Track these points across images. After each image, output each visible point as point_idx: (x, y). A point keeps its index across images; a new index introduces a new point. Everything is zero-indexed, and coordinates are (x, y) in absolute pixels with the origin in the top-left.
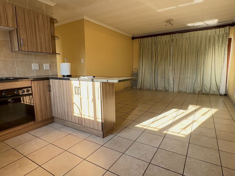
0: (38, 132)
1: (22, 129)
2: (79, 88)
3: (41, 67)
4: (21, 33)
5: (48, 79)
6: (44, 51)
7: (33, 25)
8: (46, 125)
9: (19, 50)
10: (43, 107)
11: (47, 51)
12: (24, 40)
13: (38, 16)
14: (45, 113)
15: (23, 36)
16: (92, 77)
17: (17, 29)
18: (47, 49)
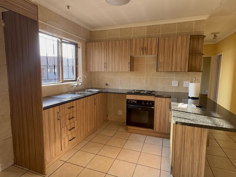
1: (144, 131)
3: (180, 84)
6: (178, 70)
7: (171, 48)
8: (163, 138)
9: (157, 71)
11: (182, 70)
12: (161, 63)
13: (177, 38)
14: (163, 127)
15: (161, 60)
16: (195, 106)
17: (157, 55)
18: (182, 68)
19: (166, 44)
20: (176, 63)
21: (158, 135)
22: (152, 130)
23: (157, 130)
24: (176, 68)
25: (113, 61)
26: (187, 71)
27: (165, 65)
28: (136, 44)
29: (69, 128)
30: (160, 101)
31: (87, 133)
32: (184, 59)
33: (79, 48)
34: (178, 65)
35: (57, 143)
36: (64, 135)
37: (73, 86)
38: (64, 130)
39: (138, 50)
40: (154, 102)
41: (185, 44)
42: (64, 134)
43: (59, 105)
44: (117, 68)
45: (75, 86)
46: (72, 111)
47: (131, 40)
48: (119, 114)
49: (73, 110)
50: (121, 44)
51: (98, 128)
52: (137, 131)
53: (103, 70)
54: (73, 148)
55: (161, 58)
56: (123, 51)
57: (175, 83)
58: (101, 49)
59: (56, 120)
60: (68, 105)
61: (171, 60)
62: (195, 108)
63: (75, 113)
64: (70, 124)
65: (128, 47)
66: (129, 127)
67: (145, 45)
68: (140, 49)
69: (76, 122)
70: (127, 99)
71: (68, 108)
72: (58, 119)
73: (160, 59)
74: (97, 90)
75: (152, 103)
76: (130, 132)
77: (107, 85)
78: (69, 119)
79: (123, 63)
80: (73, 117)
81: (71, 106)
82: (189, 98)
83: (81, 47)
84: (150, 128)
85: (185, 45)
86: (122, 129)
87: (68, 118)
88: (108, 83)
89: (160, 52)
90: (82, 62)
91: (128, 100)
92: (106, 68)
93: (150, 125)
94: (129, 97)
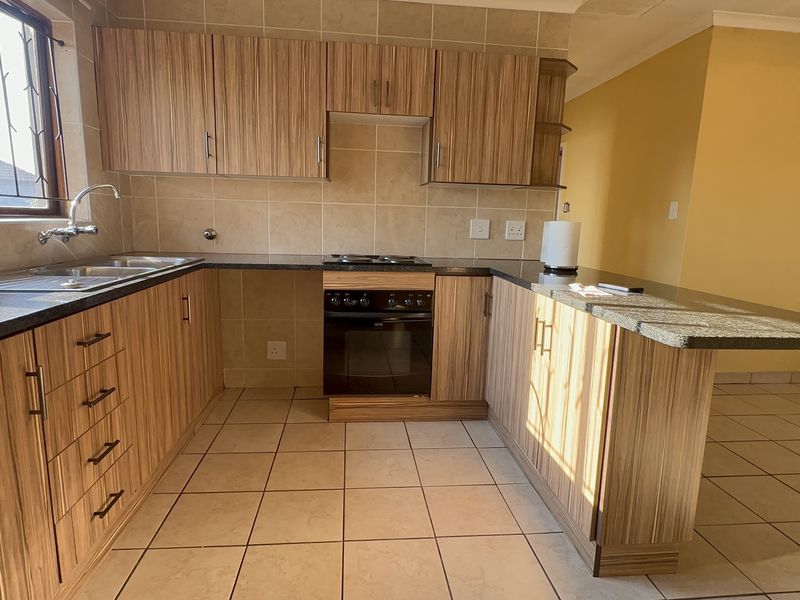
0: (427, 434)
1: (393, 407)
2: (548, 330)
3: (495, 229)
4: (443, 127)
5: (487, 273)
6: (502, 179)
7: (481, 97)
8: (461, 419)
9: (429, 180)
10: (459, 362)
11: (514, 177)
12: (446, 149)
13: (501, 63)
14: (463, 381)
15: (445, 138)
16: (627, 289)
17: (432, 118)
18: (514, 171)
19: (463, 78)
20: (495, 153)
21: (444, 412)
22: (423, 399)
23: (442, 397)
24: (495, 169)
25: (249, 127)
26: (529, 183)
27: (458, 160)
28: (348, 64)
29: (88, 453)
30: (452, 289)
31: (162, 457)
32: (519, 141)
33: (62, 43)
34: (502, 158)
35: (34, 548)
36: (69, 497)
37: (46, 239)
38: (68, 469)
39: (357, 92)
40: (431, 293)
41: (524, 85)
42: (69, 487)
43: (32, 328)
44: (266, 160)
45: (58, 240)
46: (95, 360)
47: (328, 47)
48: (270, 356)
49: (101, 354)
50: (283, 55)
51: (197, 428)
52: (367, 411)
53: (199, 169)
54: (110, 545)
55: (446, 133)
56: (295, 90)
57: (478, 228)
58: (186, 66)
59: (21, 416)
60: (75, 325)
61: (478, 140)
62: (626, 294)
63: (110, 367)
64: (93, 426)
65: (313, 71)
66: (334, 401)
67: (387, 74)
68: (365, 85)
69: (117, 413)
70: (327, 291)
71: (79, 344)
72: (33, 412)
73: (443, 135)
74: (179, 261)
75: (426, 298)
76: (338, 421)
77: (211, 238)
78: (87, 403)
79: (294, 141)
80: (102, 391)
81: (93, 330)
82: (548, 270)
83: (72, 41)
84: (416, 394)
85: (524, 89)
86: (298, 416)
87: (80, 401)
88: (217, 229)
89: (441, 107)
90: (86, 120)
91: (330, 294)
92: (212, 161)
93: (415, 382)
94: (333, 281)
